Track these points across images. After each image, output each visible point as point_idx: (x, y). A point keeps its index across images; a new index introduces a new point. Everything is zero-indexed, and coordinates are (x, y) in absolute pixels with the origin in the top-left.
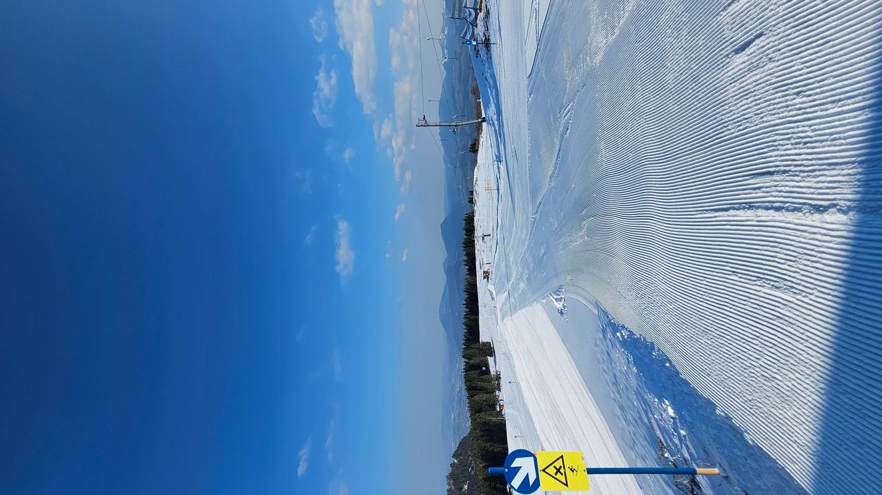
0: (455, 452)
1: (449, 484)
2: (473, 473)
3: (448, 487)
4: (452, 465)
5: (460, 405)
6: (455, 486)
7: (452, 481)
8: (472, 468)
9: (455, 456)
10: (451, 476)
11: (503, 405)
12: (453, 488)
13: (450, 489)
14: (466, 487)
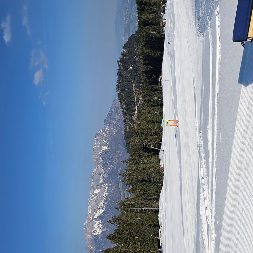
0: (125, 45)
1: (119, 65)
2: (137, 59)
3: (118, 67)
4: (122, 54)
5: (131, 7)
6: (123, 67)
7: (121, 64)
8: (137, 57)
9: (124, 47)
10: (121, 60)
11: (165, 23)
12: (122, 68)
13: (120, 68)
14: (131, 68)
